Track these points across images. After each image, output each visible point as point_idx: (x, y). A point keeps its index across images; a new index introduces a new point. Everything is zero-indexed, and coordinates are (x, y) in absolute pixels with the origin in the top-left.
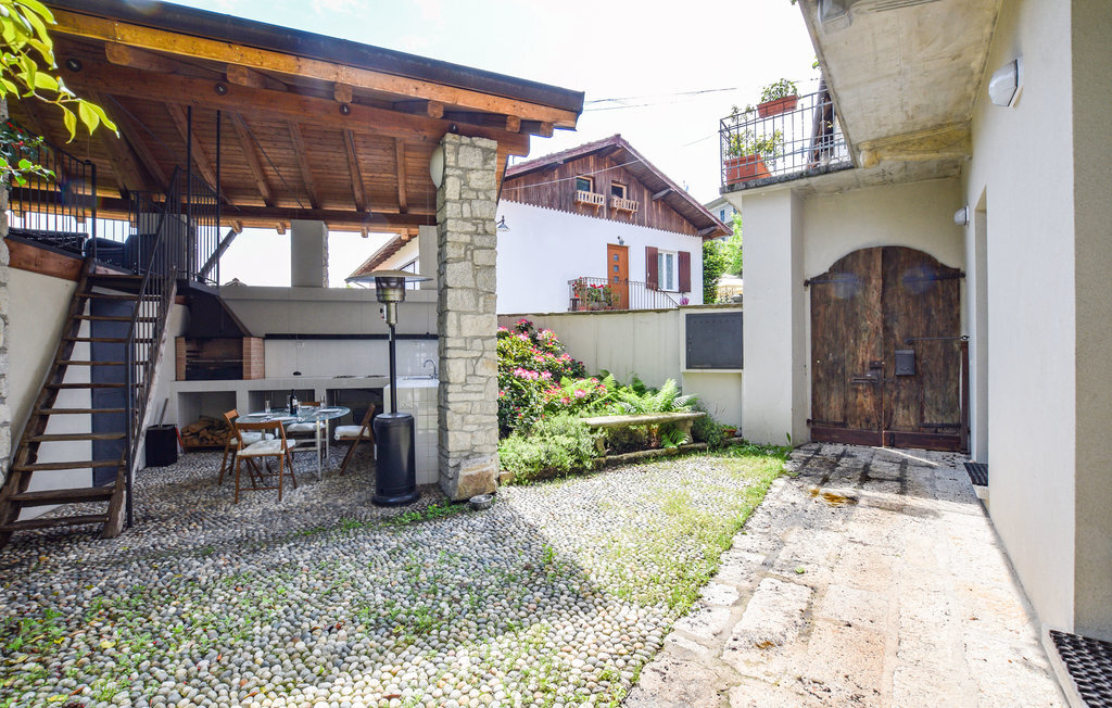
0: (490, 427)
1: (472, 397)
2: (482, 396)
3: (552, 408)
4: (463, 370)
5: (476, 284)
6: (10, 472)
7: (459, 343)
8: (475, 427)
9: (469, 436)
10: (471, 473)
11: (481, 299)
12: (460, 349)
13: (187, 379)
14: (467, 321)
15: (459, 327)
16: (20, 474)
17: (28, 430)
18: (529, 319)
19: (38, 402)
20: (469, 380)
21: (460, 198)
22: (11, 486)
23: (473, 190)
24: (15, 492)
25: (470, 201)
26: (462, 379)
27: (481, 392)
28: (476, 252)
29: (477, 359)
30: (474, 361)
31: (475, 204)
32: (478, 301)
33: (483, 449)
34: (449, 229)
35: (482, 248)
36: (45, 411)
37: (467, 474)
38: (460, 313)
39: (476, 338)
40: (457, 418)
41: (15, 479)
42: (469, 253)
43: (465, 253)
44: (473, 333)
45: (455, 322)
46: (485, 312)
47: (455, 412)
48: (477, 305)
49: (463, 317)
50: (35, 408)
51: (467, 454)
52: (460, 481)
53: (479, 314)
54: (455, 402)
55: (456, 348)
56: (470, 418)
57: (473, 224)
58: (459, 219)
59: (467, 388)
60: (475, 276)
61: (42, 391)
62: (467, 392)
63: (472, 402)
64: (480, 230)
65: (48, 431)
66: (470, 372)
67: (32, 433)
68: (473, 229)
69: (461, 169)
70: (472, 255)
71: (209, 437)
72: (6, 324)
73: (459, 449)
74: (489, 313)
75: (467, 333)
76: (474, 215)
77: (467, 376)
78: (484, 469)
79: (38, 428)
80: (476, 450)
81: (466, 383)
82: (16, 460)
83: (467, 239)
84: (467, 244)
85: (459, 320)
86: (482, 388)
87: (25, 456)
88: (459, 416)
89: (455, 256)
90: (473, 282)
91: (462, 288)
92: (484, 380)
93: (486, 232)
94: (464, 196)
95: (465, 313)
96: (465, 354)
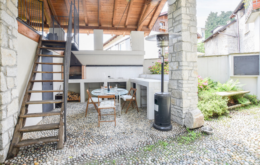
0: (195, 97)
1: (190, 85)
2: (193, 85)
4: (187, 75)
5: (191, 41)
6: (19, 118)
7: (186, 64)
8: (191, 98)
9: (189, 101)
10: (197, 117)
11: (193, 46)
12: (187, 66)
14: (189, 55)
15: (186, 57)
16: (23, 119)
17: (24, 100)
19: (27, 87)
20: (189, 79)
21: (186, 6)
22: (19, 124)
23: (189, 3)
24: (21, 127)
25: (189, 7)
26: (187, 78)
27: (193, 83)
28: (191, 28)
30: (191, 71)
32: (192, 47)
33: (193, 106)
34: (183, 18)
35: (193, 26)
36: (30, 91)
38: (187, 52)
39: (191, 62)
40: (186, 94)
41: (21, 121)
42: (189, 28)
43: (188, 28)
44: (190, 60)
46: (194, 52)
47: (185, 92)
50: (26, 90)
51: (188, 108)
52: (194, 120)
53: (192, 52)
54: (185, 87)
55: (185, 66)
57: (190, 16)
58: (185, 14)
59: (189, 82)
60: (190, 38)
61: (29, 83)
63: (190, 87)
64: (192, 19)
65: (31, 99)
66: (190, 75)
67: (26, 101)
68: (190, 18)
70: (190, 28)
71: (72, 97)
72: (17, 55)
73: (186, 106)
76: (190, 13)
77: (189, 77)
78: (201, 115)
79: (28, 99)
80: (191, 106)
82: (21, 113)
83: (188, 22)
84: (188, 24)
85: (186, 55)
87: (24, 111)
89: (185, 29)
91: (187, 42)
92: (194, 79)
93: (194, 20)
96: (188, 68)
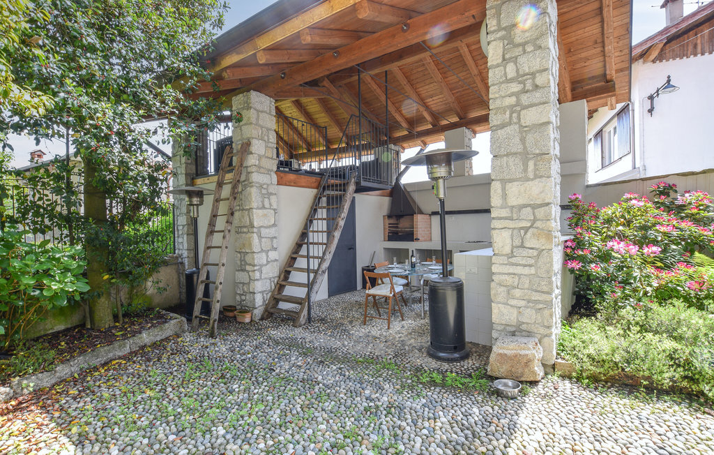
0: (541, 306)
1: (519, 270)
2: (533, 271)
3: (665, 295)
4: (508, 241)
5: (525, 148)
7: (504, 213)
8: (522, 303)
9: (516, 311)
10: (506, 352)
11: (531, 164)
12: (506, 218)
13: (389, 240)
14: (513, 189)
15: (505, 196)
17: (286, 264)
18: (670, 181)
19: (292, 251)
20: (516, 252)
21: (504, 59)
22: (275, 290)
23: (519, 45)
25: (515, 60)
26: (507, 250)
27: (530, 266)
29: (526, 229)
30: (522, 232)
31: (521, 60)
32: (527, 165)
33: (533, 328)
35: (531, 106)
36: (295, 256)
37: (501, 351)
38: (505, 182)
39: (525, 206)
42: (515, 115)
43: (510, 117)
44: (521, 201)
45: (499, 191)
46: (536, 177)
48: (525, 170)
49: (509, 186)
50: (291, 254)
51: (514, 329)
52: (491, 355)
53: (528, 180)
54: (500, 274)
55: (500, 218)
56: (517, 293)
57: (520, 83)
59: (513, 260)
60: (523, 140)
62: (513, 264)
63: (519, 276)
64: (529, 86)
65: (296, 266)
66: (517, 242)
67: (286, 267)
69: (504, 29)
72: (276, 213)
73: (504, 322)
74: (541, 177)
75: (513, 201)
76: (521, 72)
77: (513, 247)
78: (523, 352)
79: (290, 264)
80: (524, 327)
81: (511, 255)
83: (513, 100)
84: (511, 107)
85: (504, 189)
86: (532, 261)
87: (282, 277)
88: (502, 289)
89: (499, 123)
90: (521, 146)
91: (507, 155)
92: (535, 253)
93: (536, 87)
94: (507, 56)
95: (511, 181)
96: (511, 224)
